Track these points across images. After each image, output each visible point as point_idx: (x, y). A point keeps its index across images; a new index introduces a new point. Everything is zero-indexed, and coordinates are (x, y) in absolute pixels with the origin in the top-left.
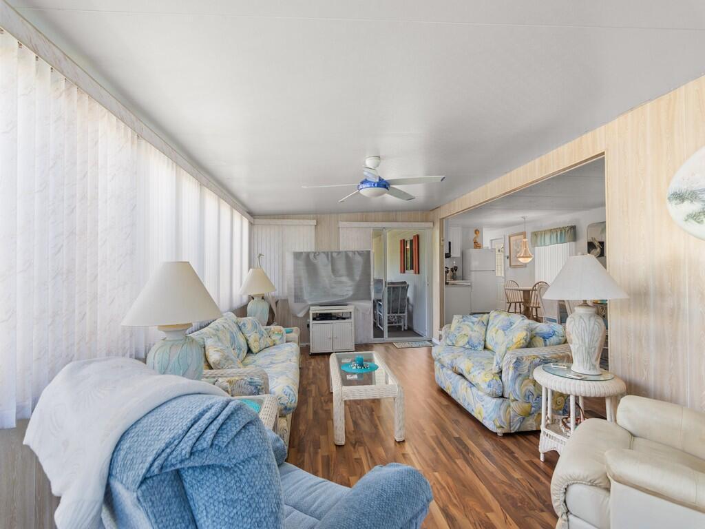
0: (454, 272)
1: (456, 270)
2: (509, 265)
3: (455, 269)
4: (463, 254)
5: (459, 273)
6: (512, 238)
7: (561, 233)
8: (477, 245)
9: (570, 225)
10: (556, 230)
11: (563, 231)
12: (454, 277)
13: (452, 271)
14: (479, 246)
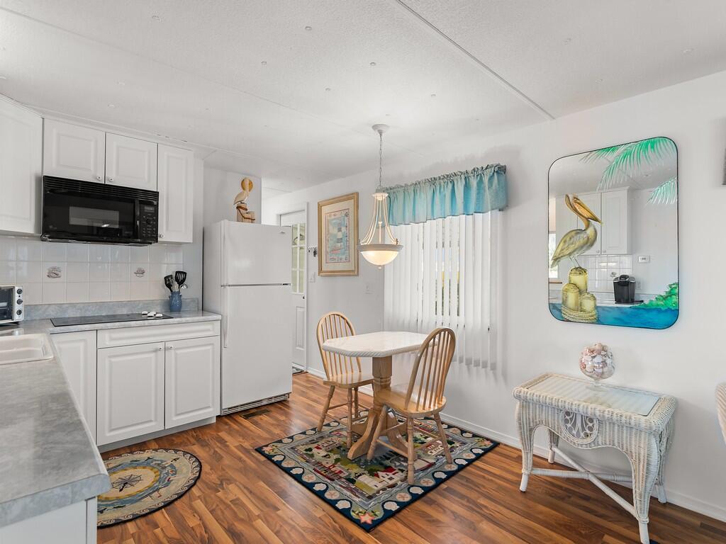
0: (176, 286)
1: (181, 283)
2: (317, 271)
3: (180, 278)
4: (204, 237)
5: (189, 291)
6: (325, 209)
7: (467, 187)
8: (244, 213)
9: (495, 162)
10: (450, 178)
11: (474, 182)
12: (176, 301)
13: (169, 286)
14: (249, 216)
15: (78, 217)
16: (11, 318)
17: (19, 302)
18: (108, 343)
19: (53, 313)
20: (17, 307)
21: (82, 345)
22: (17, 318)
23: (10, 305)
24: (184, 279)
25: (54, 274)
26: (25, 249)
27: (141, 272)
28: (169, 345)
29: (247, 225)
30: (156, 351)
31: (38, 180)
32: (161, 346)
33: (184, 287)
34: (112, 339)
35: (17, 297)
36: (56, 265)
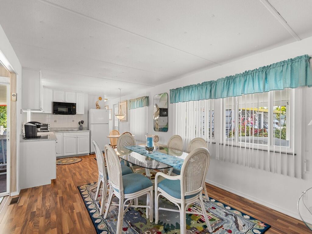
0: (81, 124)
4: (88, 112)
5: (85, 125)
8: (97, 106)
12: (81, 128)
13: (79, 124)
14: (99, 107)
15: (60, 109)
16: (48, 130)
17: (49, 127)
18: (65, 135)
19: (55, 129)
20: (49, 128)
21: (60, 135)
22: (49, 130)
23: (48, 127)
24: (83, 123)
25: (55, 121)
26: (50, 116)
27: (73, 121)
28: (78, 136)
29: (98, 110)
30: (75, 138)
31: (52, 102)
32: (76, 137)
33: (83, 124)
34: (66, 135)
35: (49, 126)
36: (56, 119)
